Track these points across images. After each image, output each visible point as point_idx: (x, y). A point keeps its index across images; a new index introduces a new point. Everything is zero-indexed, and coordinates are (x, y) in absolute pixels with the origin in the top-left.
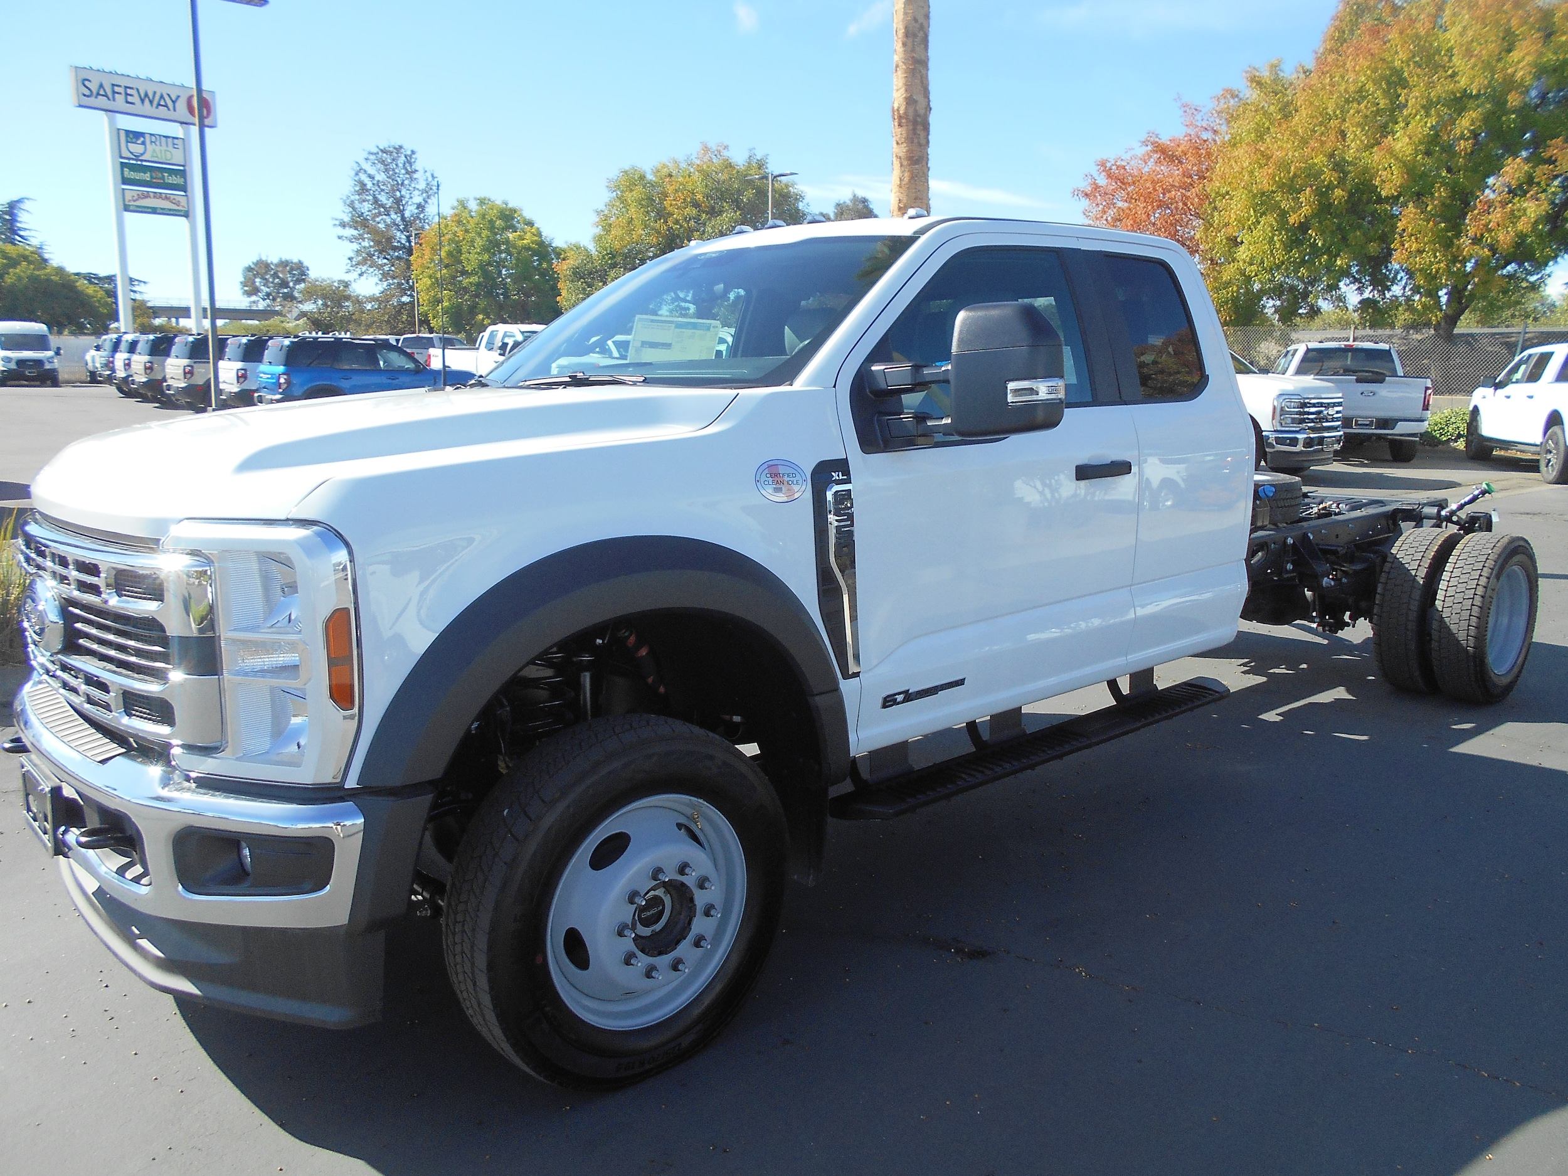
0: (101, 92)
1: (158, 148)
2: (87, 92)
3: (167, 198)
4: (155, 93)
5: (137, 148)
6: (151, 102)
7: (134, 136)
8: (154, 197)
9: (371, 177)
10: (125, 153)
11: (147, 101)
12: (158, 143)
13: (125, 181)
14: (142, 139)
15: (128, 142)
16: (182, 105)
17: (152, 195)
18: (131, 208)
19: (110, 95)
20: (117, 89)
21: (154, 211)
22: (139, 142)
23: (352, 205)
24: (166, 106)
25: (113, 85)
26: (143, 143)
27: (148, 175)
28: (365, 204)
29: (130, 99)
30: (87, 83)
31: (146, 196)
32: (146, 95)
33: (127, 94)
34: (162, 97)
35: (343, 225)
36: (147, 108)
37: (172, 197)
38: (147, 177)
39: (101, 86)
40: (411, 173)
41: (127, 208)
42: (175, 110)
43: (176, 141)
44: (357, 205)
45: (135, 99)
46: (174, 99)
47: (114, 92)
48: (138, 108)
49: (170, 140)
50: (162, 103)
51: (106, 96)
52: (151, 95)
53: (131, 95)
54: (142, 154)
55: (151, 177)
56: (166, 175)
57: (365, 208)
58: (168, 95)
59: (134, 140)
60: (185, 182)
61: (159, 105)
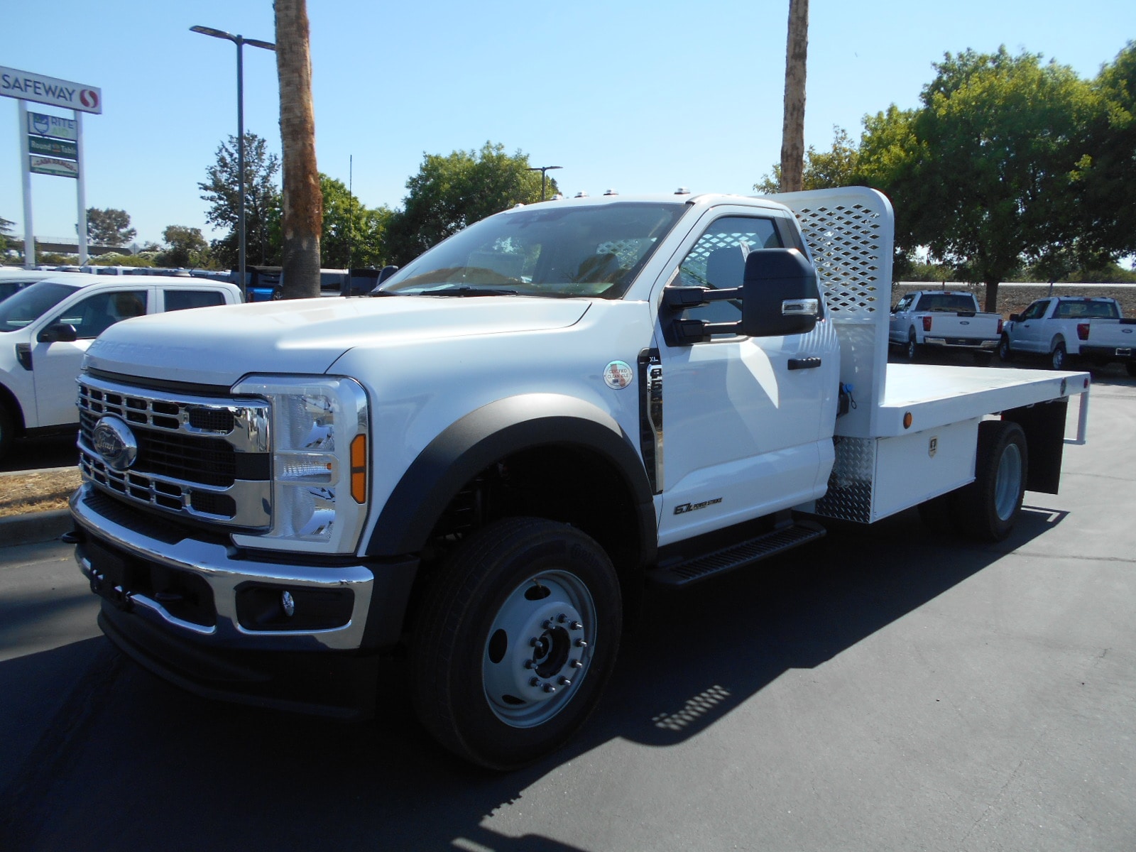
0: (16, 85)
1: (57, 127)
2: (6, 84)
3: (63, 163)
4: (56, 87)
5: (41, 127)
6: (54, 94)
7: (40, 118)
8: (54, 163)
9: (231, 155)
10: (33, 130)
11: (50, 92)
12: (58, 123)
13: (32, 150)
14: (46, 120)
15: (35, 122)
16: (76, 97)
17: (51, 160)
18: (37, 170)
19: (23, 86)
20: (28, 83)
21: (53, 173)
22: (43, 122)
23: (214, 174)
24: (65, 97)
25: (26, 80)
26: (47, 123)
27: (49, 146)
28: (224, 174)
29: (38, 91)
30: (6, 78)
31: (47, 161)
32: (50, 88)
33: (36, 87)
34: (61, 90)
35: (206, 188)
36: (50, 98)
37: (67, 163)
38: (48, 147)
39: (17, 81)
40: (260, 155)
41: (33, 170)
42: (71, 100)
43: (71, 123)
44: (218, 174)
45: (42, 91)
46: (70, 91)
47: (26, 85)
48: (44, 97)
49: (67, 122)
50: (62, 94)
51: (20, 88)
52: (53, 89)
53: (39, 88)
54: (46, 131)
55: (52, 148)
56: (63, 147)
57: (224, 177)
58: (66, 89)
59: (40, 121)
60: (77, 153)
61: (59, 96)
